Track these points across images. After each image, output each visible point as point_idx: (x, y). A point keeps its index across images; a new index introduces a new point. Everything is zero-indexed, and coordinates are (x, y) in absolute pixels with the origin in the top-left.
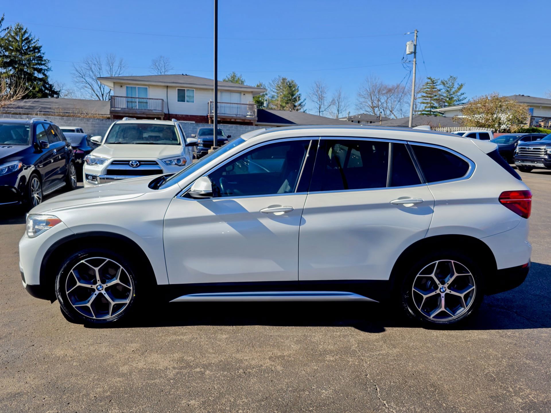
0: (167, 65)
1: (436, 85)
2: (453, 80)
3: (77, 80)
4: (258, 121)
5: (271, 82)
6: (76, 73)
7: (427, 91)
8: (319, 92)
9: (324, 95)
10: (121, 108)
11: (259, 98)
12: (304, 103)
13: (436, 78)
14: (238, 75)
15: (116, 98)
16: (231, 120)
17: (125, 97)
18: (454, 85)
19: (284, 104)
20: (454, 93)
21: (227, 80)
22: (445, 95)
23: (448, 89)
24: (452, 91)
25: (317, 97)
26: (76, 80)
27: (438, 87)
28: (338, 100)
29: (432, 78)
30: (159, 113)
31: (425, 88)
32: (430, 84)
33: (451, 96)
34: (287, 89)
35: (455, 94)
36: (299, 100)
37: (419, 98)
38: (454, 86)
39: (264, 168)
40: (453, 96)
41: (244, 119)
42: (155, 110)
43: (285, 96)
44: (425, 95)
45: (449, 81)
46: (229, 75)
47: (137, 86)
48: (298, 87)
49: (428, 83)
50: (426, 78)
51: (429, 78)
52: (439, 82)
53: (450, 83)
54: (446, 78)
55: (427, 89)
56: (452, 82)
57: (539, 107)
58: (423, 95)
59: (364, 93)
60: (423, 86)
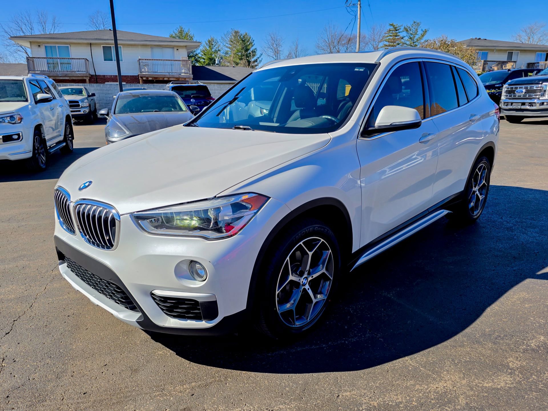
0: (105, 21)
1: (399, 32)
2: (417, 26)
3: (8, 42)
4: (194, 79)
5: (224, 36)
6: (5, 35)
7: (390, 39)
8: (275, 45)
9: (279, 49)
10: (40, 71)
11: (211, 54)
12: (260, 59)
13: (399, 24)
14: (186, 30)
15: (35, 59)
16: (164, 79)
17: (45, 58)
18: (417, 31)
19: (238, 61)
20: (417, 40)
21: (174, 35)
22: (408, 43)
23: (411, 36)
24: (416, 38)
25: (272, 51)
26: (6, 42)
27: (401, 35)
28: (295, 54)
29: (394, 24)
30: (83, 74)
31: (388, 36)
32: (392, 31)
33: (415, 44)
34: (239, 43)
35: (419, 42)
36: (254, 55)
37: (381, 47)
38: (418, 33)
39: (117, 123)
40: (417, 44)
41: (178, 77)
42: (79, 71)
43: (238, 51)
44: (387, 43)
45: (412, 27)
46: (176, 30)
47: (57, 45)
48: (254, 40)
49: (390, 31)
50: (389, 24)
51: (391, 25)
52: (402, 28)
53: (414, 29)
54: (409, 24)
55: (389, 38)
56: (416, 28)
57: (493, 50)
58: (385, 44)
59: (323, 44)
60: (386, 33)
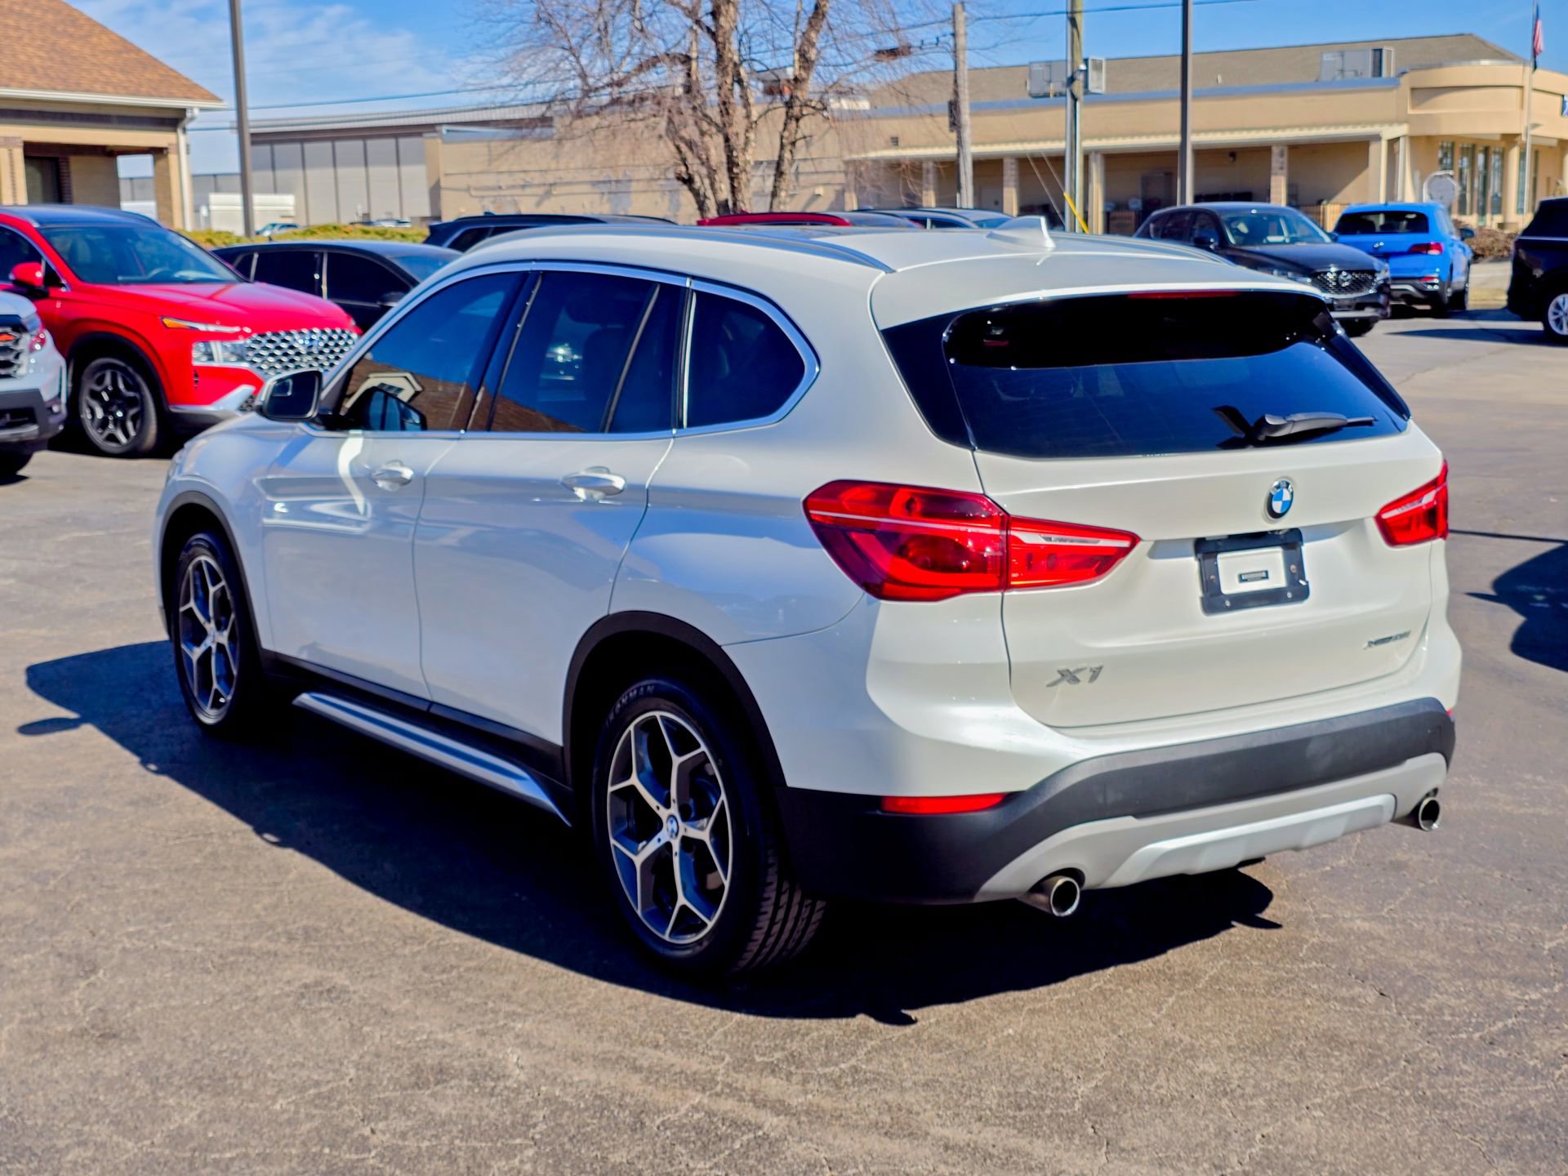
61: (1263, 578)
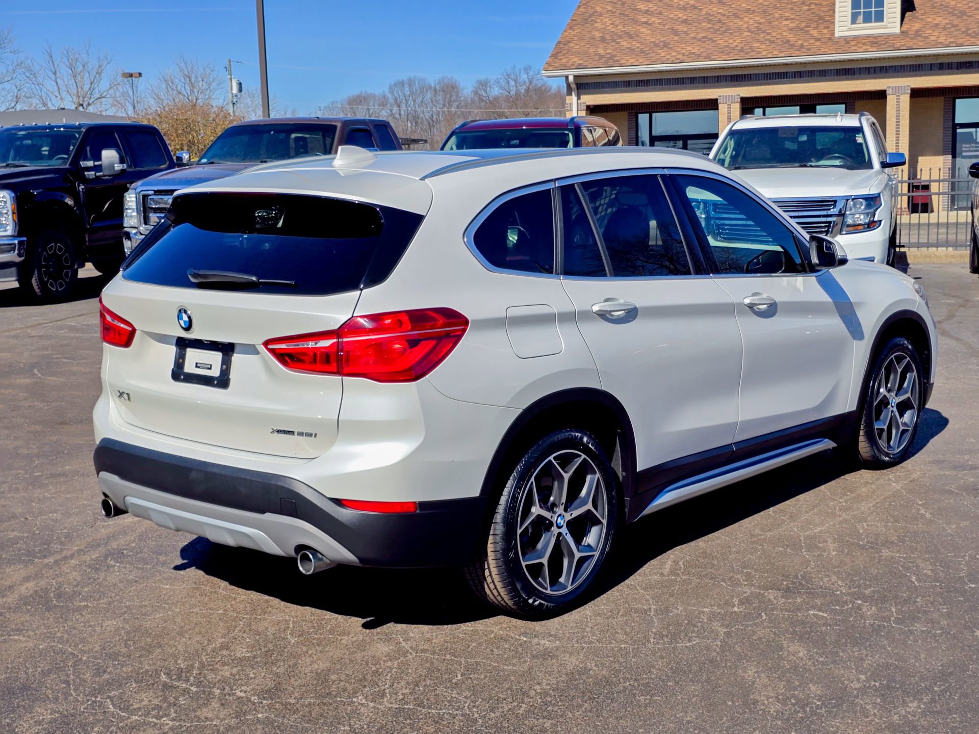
61: (208, 369)
